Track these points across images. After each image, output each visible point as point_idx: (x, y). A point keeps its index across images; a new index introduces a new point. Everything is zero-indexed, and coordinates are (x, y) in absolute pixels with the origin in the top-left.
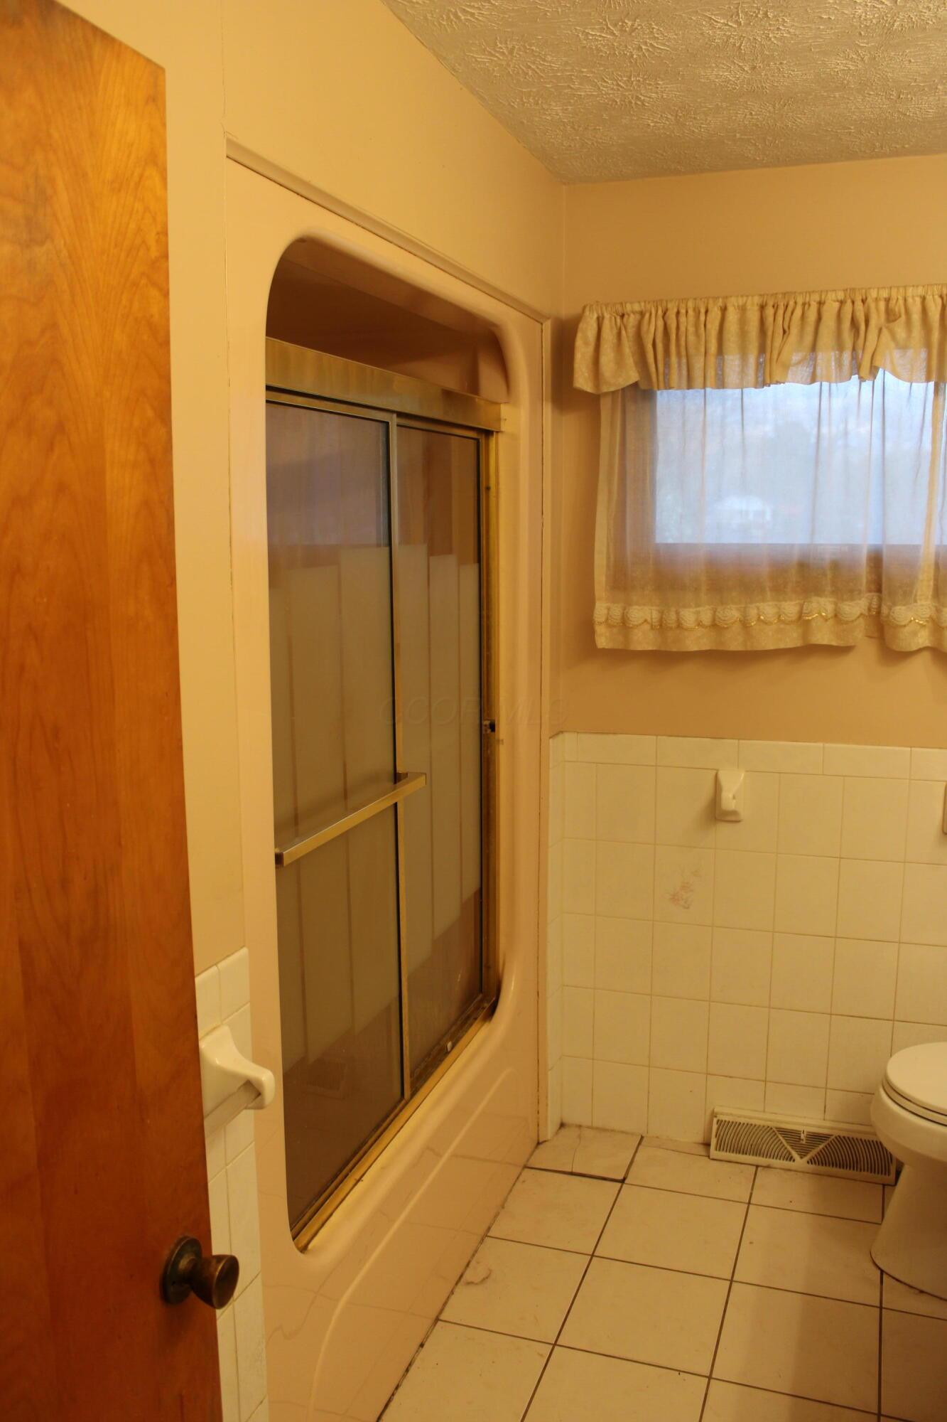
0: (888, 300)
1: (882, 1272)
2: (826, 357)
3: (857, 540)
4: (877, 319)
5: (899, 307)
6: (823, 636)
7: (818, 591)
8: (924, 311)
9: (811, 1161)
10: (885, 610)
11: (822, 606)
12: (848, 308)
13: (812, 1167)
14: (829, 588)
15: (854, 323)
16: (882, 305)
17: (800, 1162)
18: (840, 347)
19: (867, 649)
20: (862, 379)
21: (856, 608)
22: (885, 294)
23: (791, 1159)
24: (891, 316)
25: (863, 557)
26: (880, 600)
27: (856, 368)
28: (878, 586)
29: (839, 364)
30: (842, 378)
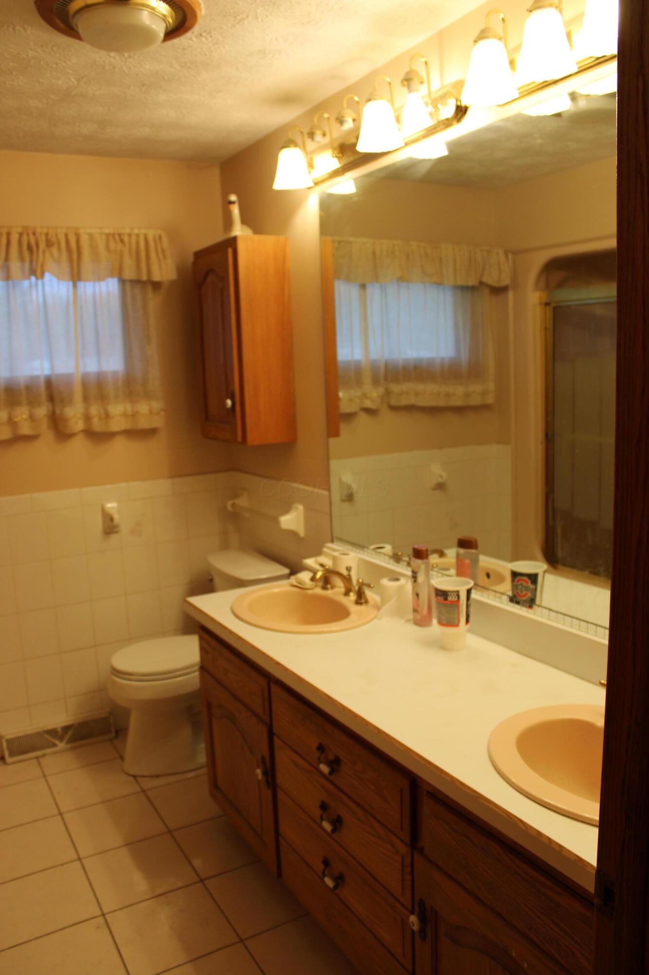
0: (47, 235)
1: (134, 776)
2: (15, 265)
3: (37, 373)
4: (42, 246)
5: (54, 239)
6: (26, 429)
7: (19, 404)
8: (67, 242)
9: (68, 742)
10: (58, 411)
11: (22, 413)
12: (25, 238)
13: (69, 745)
14: (24, 401)
15: (30, 248)
16: (43, 237)
17: (61, 745)
18: (22, 259)
19: (48, 435)
20: (37, 278)
21: (42, 412)
22: (45, 231)
23: (54, 745)
24: (49, 244)
25: (42, 381)
26: (54, 407)
27: (33, 272)
28: (51, 399)
29: (23, 270)
30: (24, 278)
